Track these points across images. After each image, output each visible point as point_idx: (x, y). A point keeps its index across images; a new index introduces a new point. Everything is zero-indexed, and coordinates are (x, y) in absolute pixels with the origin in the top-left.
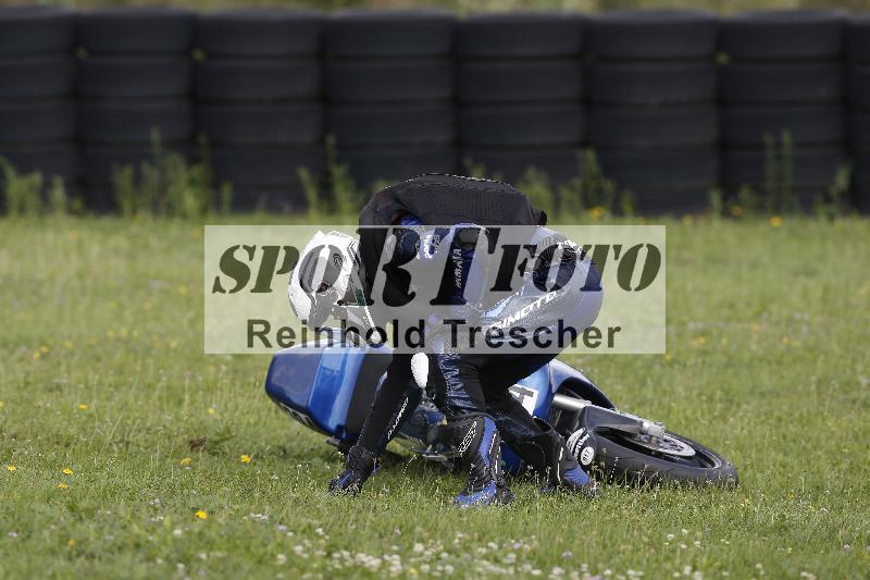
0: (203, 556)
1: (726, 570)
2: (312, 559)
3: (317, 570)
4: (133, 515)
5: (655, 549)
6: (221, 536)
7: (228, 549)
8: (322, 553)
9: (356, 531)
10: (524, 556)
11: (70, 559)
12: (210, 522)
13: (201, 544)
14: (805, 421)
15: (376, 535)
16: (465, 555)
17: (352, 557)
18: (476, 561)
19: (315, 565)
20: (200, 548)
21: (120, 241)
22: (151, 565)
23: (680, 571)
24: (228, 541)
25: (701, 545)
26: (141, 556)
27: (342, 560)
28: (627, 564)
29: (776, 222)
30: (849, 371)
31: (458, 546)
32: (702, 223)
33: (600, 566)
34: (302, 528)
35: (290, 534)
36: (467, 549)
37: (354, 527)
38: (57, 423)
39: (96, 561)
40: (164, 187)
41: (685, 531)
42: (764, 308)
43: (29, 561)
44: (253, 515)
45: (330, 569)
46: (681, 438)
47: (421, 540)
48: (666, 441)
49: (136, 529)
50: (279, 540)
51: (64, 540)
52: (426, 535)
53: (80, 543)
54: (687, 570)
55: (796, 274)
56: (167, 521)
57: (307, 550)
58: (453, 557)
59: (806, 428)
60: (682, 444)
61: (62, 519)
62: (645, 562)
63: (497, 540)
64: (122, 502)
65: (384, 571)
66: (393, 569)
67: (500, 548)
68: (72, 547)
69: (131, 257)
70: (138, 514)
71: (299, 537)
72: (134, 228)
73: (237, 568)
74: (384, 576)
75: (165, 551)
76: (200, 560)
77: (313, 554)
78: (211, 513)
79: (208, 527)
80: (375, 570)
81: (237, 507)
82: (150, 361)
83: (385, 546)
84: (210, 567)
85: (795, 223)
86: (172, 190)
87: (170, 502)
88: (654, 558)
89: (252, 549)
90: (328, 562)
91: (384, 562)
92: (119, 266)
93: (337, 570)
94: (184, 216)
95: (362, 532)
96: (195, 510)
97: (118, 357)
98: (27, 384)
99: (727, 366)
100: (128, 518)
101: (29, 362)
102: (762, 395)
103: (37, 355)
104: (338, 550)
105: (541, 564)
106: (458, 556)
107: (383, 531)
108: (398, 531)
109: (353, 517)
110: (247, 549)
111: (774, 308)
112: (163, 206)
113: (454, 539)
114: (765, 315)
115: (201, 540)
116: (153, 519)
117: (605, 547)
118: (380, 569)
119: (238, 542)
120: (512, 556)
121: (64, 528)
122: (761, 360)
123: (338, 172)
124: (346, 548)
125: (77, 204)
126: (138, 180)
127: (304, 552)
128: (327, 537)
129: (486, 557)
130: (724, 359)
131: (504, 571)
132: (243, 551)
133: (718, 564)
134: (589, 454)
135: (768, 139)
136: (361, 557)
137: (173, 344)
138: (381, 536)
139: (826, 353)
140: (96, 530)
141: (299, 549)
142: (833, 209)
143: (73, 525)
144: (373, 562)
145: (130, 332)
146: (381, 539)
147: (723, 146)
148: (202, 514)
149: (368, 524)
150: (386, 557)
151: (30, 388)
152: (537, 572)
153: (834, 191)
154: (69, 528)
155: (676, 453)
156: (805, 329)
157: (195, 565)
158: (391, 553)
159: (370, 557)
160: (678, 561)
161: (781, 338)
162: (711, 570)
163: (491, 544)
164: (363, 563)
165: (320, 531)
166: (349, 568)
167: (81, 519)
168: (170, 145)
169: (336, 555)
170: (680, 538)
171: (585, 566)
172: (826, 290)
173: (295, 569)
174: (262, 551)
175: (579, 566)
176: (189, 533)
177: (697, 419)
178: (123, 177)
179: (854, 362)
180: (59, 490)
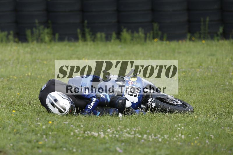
0: (50, 133)
1: (190, 135)
2: (80, 133)
3: (81, 137)
4: (32, 122)
5: (172, 129)
6: (55, 128)
7: (57, 131)
8: (82, 132)
9: (92, 126)
10: (136, 132)
11: (15, 135)
12: (52, 124)
13: (50, 130)
14: (211, 95)
15: (97, 127)
16: (121, 132)
17: (90, 133)
18: (124, 133)
19: (81, 135)
20: (49, 131)
21: (28, 49)
22: (36, 136)
23: (178, 135)
24: (57, 129)
25: (184, 128)
26: (34, 133)
27: (88, 134)
28: (164, 134)
29: (204, 42)
30: (223, 81)
31: (119, 130)
32: (184, 42)
33: (157, 134)
34: (77, 126)
35: (74, 127)
36: (121, 130)
37: (91, 125)
38: (12, 98)
39: (22, 135)
40: (40, 35)
41: (180, 125)
42: (201, 65)
43: (4, 135)
44: (64, 122)
45: (84, 136)
46: (178, 100)
47: (109, 128)
48: (174, 100)
49: (32, 126)
50: (71, 129)
51: (13, 129)
52: (110, 127)
53: (17, 130)
54: (180, 135)
55: (209, 56)
56: (41, 124)
57: (78, 131)
58: (117, 133)
59: (212, 96)
60: (179, 101)
61: (13, 124)
62: (169, 133)
63: (129, 128)
64: (29, 119)
65: (99, 137)
66: (101, 136)
67: (130, 130)
68: (15, 132)
69: (31, 54)
70: (33, 122)
71: (76, 128)
72: (32, 46)
73: (59, 136)
74: (99, 138)
75: (40, 132)
76: (50, 134)
77: (80, 132)
78: (53, 122)
79: (52, 125)
80: (96, 136)
81: (60, 120)
82: (36, 81)
83: (99, 130)
84: (52, 136)
85: (209, 42)
86: (42, 35)
87: (42, 119)
88: (171, 132)
89: (64, 131)
90: (84, 134)
91: (99, 134)
92: (28, 56)
93: (87, 137)
94: (45, 43)
95: (93, 126)
96: (48, 121)
97: (28, 80)
98: (3, 88)
99: (190, 80)
100: (31, 123)
101: (4, 82)
102: (200, 88)
103: (6, 80)
104: (87, 131)
105: (141, 134)
106: (119, 132)
107: (99, 126)
108: (103, 126)
109: (91, 122)
110: (62, 131)
111: (203, 65)
112: (40, 40)
113: (118, 128)
114: (201, 67)
115: (50, 129)
116: (37, 124)
117: (158, 129)
118: (98, 136)
119: (60, 130)
120: (133, 132)
121: (13, 126)
122: (200, 79)
123: (87, 30)
124: (89, 131)
125: (17, 40)
126: (32, 33)
127: (78, 132)
128: (84, 128)
129: (126, 133)
130: (190, 79)
131: (131, 136)
132: (61, 132)
133: (188, 133)
134: (154, 105)
135: (202, 19)
136: (93, 133)
137: (43, 77)
138: (98, 127)
139: (217, 77)
140: (22, 127)
141: (76, 131)
142: (219, 38)
143: (16, 126)
144: (96, 134)
145: (31, 74)
146: (98, 128)
147: (189, 21)
148: (50, 122)
149: (95, 124)
150: (100, 133)
151: (4, 89)
152: (140, 136)
153: (219, 33)
154: (14, 126)
155: (177, 104)
156: (211, 70)
157: (48, 136)
158: (101, 132)
159: (95, 133)
160: (177, 133)
161: (205, 73)
162: (186, 135)
163: (127, 129)
164: (93, 134)
165: (82, 126)
166: (90, 136)
167: (18, 124)
168: (41, 23)
169: (86, 133)
170: (178, 126)
171: (153, 134)
172: (217, 60)
173: (75, 137)
174: (66, 132)
175: (151, 134)
176: (47, 127)
177: (183, 95)
178: (28, 32)
179: (224, 79)
180: (12, 116)
